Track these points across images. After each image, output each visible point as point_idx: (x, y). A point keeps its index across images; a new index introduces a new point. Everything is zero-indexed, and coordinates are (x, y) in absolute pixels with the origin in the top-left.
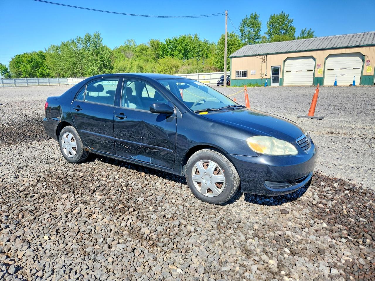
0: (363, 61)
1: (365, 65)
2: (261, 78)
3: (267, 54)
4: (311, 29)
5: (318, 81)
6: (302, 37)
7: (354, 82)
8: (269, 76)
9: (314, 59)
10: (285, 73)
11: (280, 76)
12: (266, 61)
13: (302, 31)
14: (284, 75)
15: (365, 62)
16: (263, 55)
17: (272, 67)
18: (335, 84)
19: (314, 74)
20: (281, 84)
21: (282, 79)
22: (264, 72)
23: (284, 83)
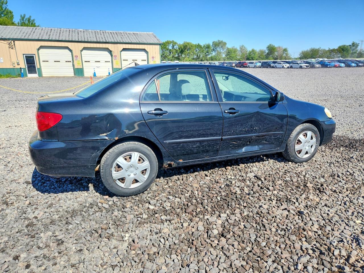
0: (112, 56)
1: (113, 59)
2: (12, 67)
3: (14, 40)
4: (30, 17)
5: (79, 72)
6: (23, 24)
7: (109, 73)
8: (23, 65)
9: (71, 51)
10: (42, 63)
11: (37, 66)
12: (14, 47)
13: (21, 16)
14: (42, 65)
15: (113, 57)
16: (9, 39)
17: (24, 56)
18: (95, 75)
19: (73, 65)
20: (40, 75)
21: (40, 69)
22: (14, 60)
23: (43, 73)
